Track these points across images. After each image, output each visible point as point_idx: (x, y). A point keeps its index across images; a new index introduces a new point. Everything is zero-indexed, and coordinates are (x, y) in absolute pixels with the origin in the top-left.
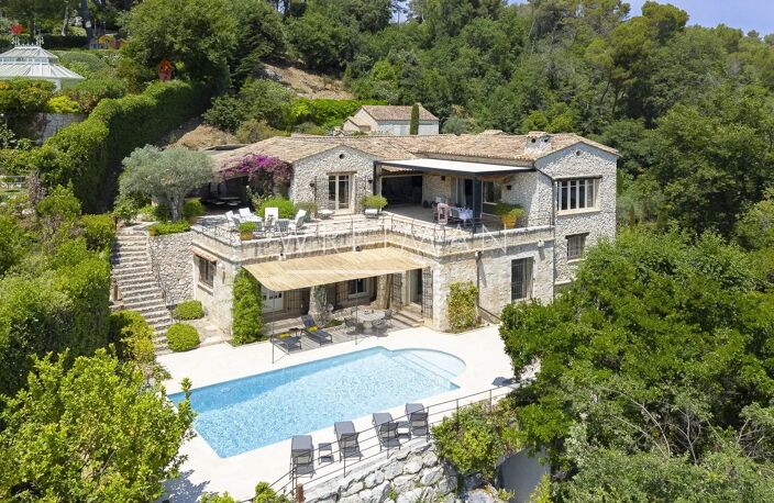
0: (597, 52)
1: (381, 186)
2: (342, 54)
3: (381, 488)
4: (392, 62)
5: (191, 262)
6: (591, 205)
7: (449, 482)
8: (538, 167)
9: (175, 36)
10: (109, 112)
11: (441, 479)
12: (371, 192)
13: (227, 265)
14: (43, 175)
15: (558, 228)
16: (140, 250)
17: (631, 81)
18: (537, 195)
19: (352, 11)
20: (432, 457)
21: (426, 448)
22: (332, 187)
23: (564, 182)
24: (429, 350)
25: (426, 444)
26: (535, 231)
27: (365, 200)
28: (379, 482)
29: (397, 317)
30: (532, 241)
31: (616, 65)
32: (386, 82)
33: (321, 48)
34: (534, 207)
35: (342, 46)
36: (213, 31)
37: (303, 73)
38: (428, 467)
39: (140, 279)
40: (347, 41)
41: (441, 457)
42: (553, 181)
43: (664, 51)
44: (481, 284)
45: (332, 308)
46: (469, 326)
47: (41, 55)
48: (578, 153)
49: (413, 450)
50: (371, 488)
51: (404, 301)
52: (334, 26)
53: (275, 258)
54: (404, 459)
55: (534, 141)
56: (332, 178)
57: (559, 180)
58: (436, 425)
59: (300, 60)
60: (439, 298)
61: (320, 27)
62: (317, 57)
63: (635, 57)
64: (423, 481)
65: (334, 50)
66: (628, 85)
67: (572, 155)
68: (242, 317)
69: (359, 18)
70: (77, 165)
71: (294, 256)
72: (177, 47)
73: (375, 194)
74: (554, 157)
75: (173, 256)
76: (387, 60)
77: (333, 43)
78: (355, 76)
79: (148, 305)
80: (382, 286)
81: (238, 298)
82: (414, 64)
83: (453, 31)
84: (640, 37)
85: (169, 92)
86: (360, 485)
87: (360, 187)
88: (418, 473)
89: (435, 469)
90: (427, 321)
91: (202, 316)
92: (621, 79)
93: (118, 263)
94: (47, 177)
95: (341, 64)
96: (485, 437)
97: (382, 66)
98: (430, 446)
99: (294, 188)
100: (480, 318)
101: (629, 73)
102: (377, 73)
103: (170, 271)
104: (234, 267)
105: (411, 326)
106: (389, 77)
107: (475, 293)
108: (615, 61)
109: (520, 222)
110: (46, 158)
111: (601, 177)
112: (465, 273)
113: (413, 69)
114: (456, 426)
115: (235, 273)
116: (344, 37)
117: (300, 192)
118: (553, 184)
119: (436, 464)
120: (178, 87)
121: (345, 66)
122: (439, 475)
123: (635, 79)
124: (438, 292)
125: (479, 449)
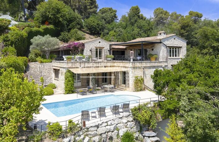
0: (175, 26)
1: (112, 52)
2: (100, 30)
3: (114, 126)
4: (115, 32)
5: (52, 72)
6: (179, 56)
7: (137, 127)
8: (162, 42)
9: (49, 13)
10: (28, 30)
11: (134, 126)
12: (109, 54)
13: (63, 69)
14: (5, 43)
15: (169, 62)
16: (36, 67)
17: (186, 34)
18: (162, 51)
19: (103, 18)
20: (131, 119)
21: (129, 115)
22: (97, 52)
23: (170, 47)
24: (128, 95)
25: (129, 114)
26: (161, 62)
27: (107, 56)
28: (112, 124)
29: (118, 88)
30: (161, 65)
31: (181, 29)
32: (113, 37)
33: (94, 27)
34: (161, 55)
35: (100, 27)
36: (61, 12)
37: (89, 35)
38: (130, 122)
39: (35, 75)
40: (102, 26)
41: (134, 119)
42: (167, 47)
43: (196, 25)
44: (145, 77)
45: (97, 86)
46: (141, 90)
47: (9, 17)
48: (174, 39)
49: (124, 115)
50: (110, 125)
51: (120, 84)
52: (98, 21)
53: (78, 68)
54: (121, 118)
55: (160, 34)
56: (96, 49)
57: (169, 47)
58: (132, 108)
59: (88, 32)
60: (131, 81)
61: (94, 22)
62: (93, 30)
63: (187, 26)
64: (128, 126)
65: (98, 29)
66: (185, 35)
67: (173, 39)
68: (67, 85)
69: (105, 20)
70: (16, 41)
71: (84, 67)
72: (50, 16)
73: (110, 54)
74: (167, 39)
75: (46, 70)
76: (113, 31)
77: (98, 26)
78: (104, 36)
79: (38, 82)
80: (113, 80)
81: (66, 79)
82: (121, 32)
83: (132, 24)
84: (189, 20)
85: (47, 28)
86: (106, 124)
87: (105, 52)
88: (126, 123)
89: (132, 123)
90: (127, 89)
91: (55, 88)
92: (183, 33)
93: (29, 71)
94: (6, 43)
95: (100, 33)
96: (149, 113)
97: (112, 33)
98: (130, 115)
99: (85, 51)
100: (144, 88)
101: (185, 31)
102: (110, 34)
103: (45, 74)
104: (65, 69)
105: (122, 90)
106: (114, 36)
107: (143, 80)
108: (181, 28)
109: (156, 59)
110: (6, 37)
111: (182, 47)
112: (139, 73)
113: (121, 33)
114: (139, 109)
115: (65, 71)
116: (101, 24)
117: (87, 52)
118: (167, 48)
119: (132, 121)
120: (50, 28)
121: (101, 33)
122: (133, 125)
123: (187, 33)
124: (131, 78)
125: (147, 116)
